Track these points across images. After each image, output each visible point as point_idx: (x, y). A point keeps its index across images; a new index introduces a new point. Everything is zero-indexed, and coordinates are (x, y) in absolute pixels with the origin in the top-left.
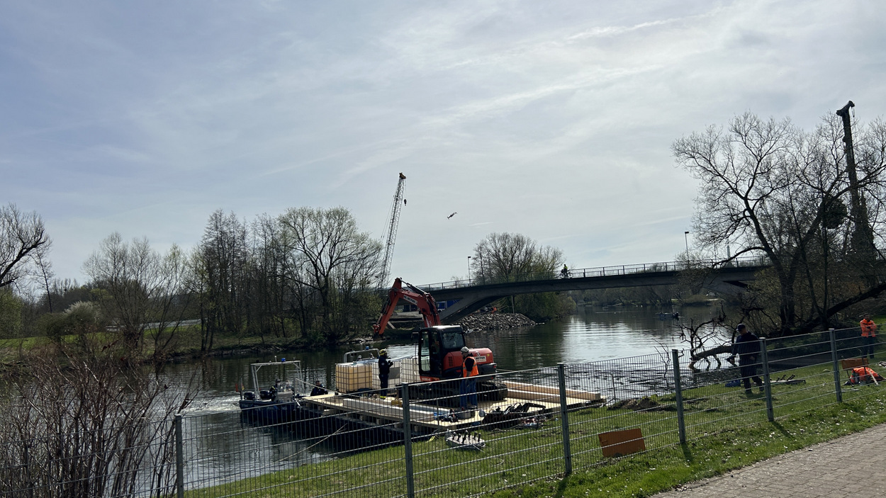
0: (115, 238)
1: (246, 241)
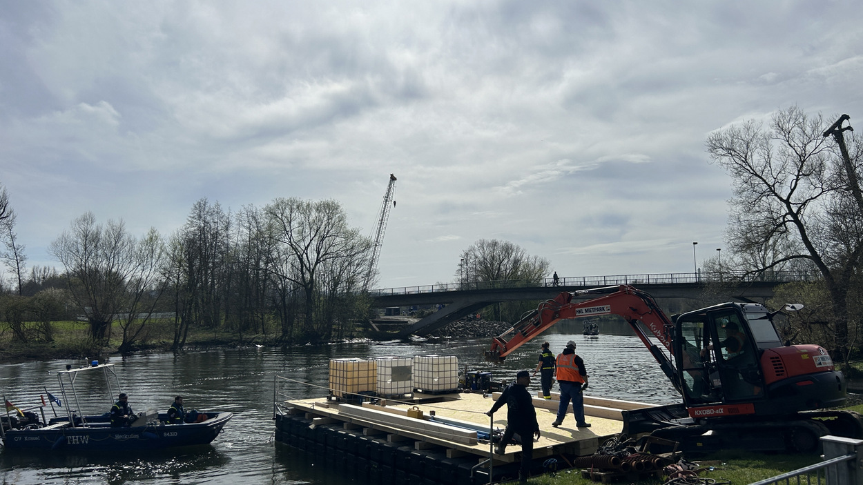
0: (88, 219)
1: (230, 232)
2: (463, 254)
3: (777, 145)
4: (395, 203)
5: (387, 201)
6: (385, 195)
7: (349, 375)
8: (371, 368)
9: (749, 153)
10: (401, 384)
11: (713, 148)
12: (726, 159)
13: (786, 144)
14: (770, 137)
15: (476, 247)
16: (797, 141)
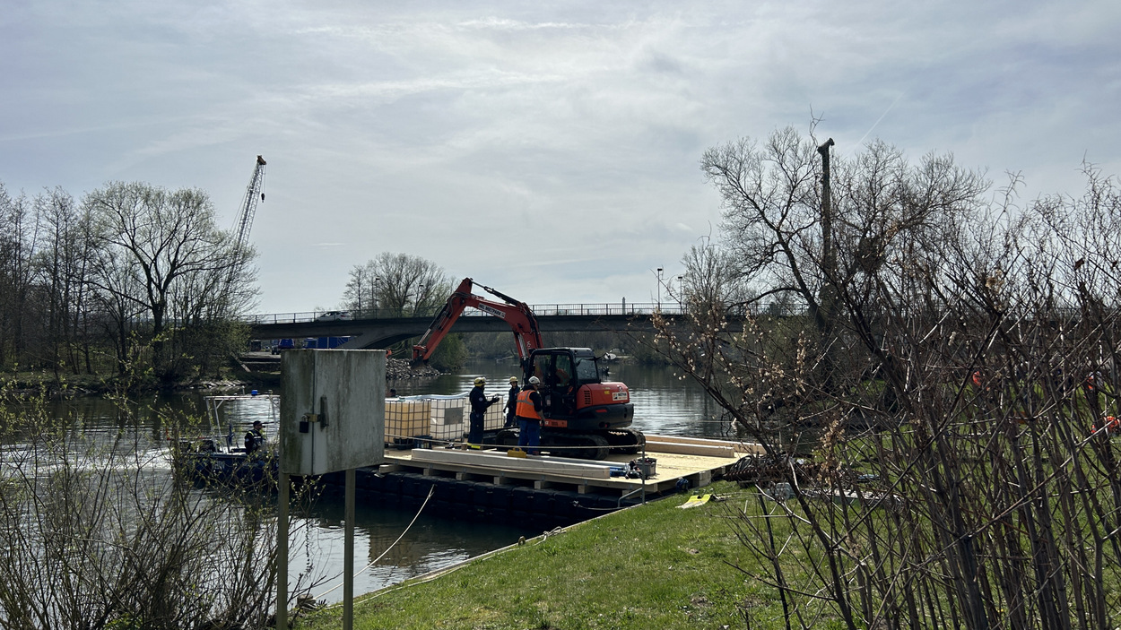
2: (354, 271)
3: (769, 166)
4: (263, 196)
5: (251, 192)
6: (248, 183)
7: (405, 417)
8: (426, 410)
9: (742, 174)
10: (453, 427)
11: (707, 166)
12: (719, 179)
13: (778, 166)
14: (763, 157)
15: (378, 262)
16: (788, 165)
